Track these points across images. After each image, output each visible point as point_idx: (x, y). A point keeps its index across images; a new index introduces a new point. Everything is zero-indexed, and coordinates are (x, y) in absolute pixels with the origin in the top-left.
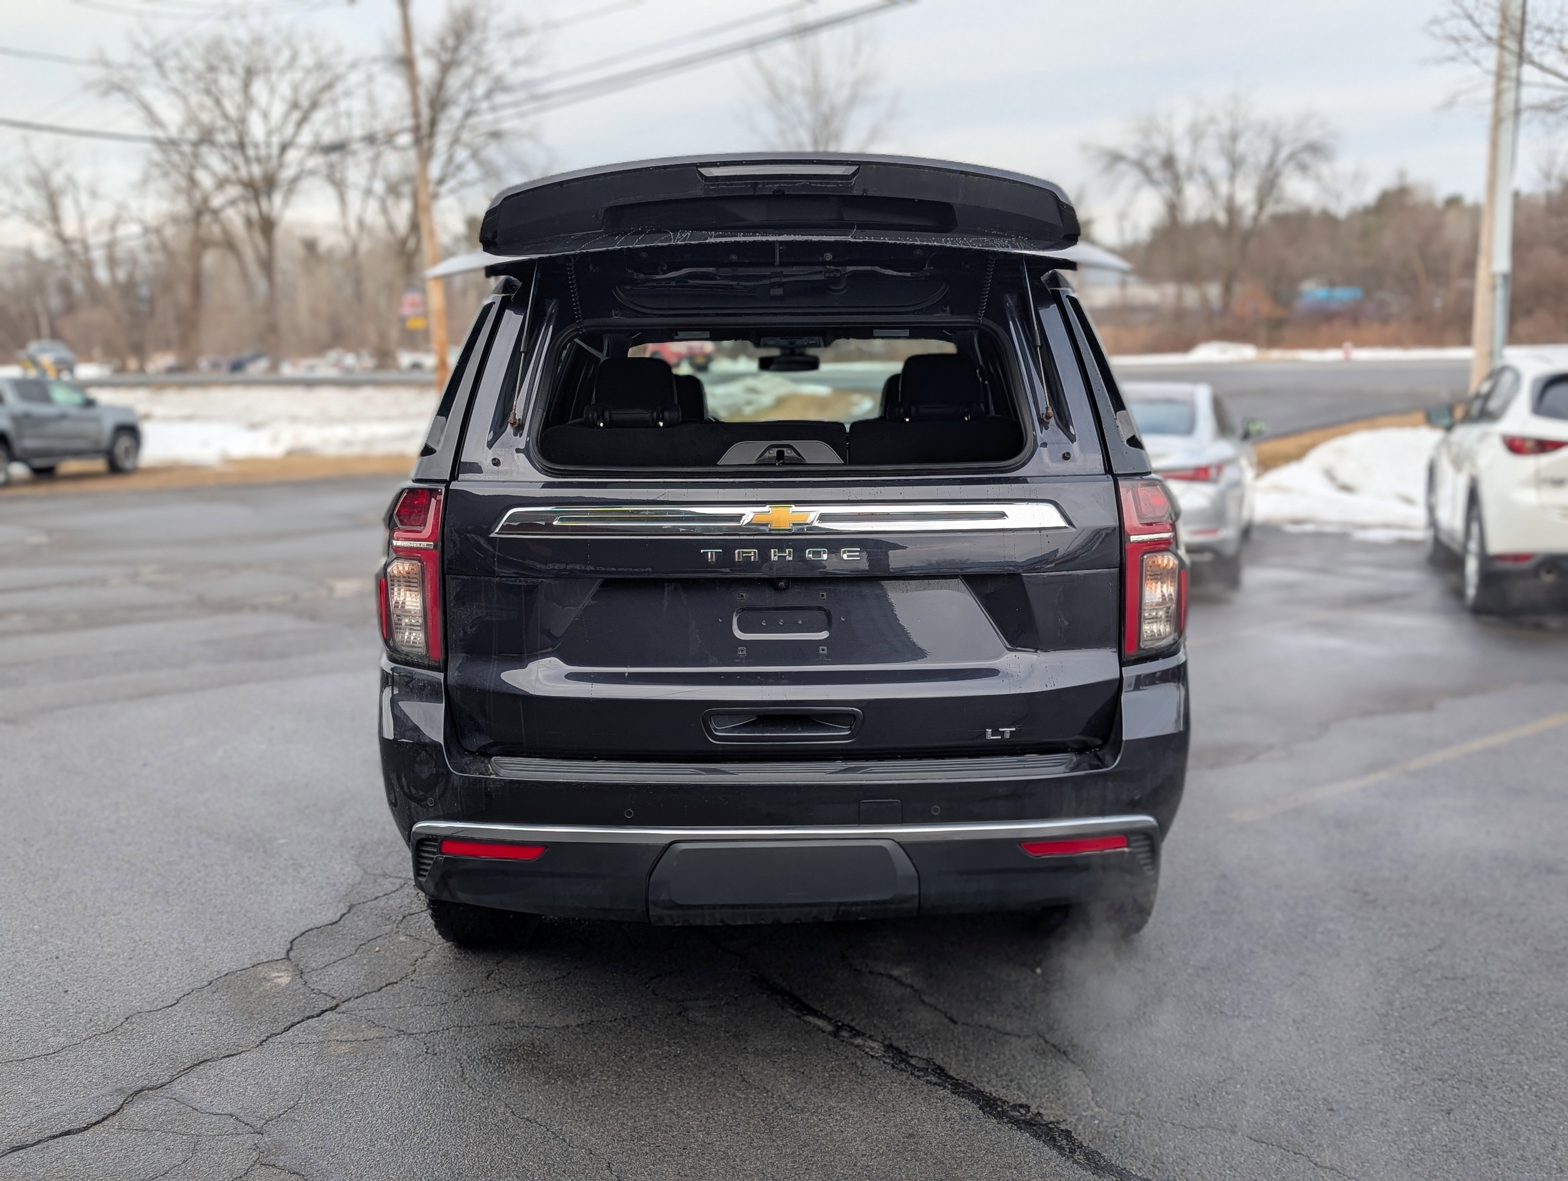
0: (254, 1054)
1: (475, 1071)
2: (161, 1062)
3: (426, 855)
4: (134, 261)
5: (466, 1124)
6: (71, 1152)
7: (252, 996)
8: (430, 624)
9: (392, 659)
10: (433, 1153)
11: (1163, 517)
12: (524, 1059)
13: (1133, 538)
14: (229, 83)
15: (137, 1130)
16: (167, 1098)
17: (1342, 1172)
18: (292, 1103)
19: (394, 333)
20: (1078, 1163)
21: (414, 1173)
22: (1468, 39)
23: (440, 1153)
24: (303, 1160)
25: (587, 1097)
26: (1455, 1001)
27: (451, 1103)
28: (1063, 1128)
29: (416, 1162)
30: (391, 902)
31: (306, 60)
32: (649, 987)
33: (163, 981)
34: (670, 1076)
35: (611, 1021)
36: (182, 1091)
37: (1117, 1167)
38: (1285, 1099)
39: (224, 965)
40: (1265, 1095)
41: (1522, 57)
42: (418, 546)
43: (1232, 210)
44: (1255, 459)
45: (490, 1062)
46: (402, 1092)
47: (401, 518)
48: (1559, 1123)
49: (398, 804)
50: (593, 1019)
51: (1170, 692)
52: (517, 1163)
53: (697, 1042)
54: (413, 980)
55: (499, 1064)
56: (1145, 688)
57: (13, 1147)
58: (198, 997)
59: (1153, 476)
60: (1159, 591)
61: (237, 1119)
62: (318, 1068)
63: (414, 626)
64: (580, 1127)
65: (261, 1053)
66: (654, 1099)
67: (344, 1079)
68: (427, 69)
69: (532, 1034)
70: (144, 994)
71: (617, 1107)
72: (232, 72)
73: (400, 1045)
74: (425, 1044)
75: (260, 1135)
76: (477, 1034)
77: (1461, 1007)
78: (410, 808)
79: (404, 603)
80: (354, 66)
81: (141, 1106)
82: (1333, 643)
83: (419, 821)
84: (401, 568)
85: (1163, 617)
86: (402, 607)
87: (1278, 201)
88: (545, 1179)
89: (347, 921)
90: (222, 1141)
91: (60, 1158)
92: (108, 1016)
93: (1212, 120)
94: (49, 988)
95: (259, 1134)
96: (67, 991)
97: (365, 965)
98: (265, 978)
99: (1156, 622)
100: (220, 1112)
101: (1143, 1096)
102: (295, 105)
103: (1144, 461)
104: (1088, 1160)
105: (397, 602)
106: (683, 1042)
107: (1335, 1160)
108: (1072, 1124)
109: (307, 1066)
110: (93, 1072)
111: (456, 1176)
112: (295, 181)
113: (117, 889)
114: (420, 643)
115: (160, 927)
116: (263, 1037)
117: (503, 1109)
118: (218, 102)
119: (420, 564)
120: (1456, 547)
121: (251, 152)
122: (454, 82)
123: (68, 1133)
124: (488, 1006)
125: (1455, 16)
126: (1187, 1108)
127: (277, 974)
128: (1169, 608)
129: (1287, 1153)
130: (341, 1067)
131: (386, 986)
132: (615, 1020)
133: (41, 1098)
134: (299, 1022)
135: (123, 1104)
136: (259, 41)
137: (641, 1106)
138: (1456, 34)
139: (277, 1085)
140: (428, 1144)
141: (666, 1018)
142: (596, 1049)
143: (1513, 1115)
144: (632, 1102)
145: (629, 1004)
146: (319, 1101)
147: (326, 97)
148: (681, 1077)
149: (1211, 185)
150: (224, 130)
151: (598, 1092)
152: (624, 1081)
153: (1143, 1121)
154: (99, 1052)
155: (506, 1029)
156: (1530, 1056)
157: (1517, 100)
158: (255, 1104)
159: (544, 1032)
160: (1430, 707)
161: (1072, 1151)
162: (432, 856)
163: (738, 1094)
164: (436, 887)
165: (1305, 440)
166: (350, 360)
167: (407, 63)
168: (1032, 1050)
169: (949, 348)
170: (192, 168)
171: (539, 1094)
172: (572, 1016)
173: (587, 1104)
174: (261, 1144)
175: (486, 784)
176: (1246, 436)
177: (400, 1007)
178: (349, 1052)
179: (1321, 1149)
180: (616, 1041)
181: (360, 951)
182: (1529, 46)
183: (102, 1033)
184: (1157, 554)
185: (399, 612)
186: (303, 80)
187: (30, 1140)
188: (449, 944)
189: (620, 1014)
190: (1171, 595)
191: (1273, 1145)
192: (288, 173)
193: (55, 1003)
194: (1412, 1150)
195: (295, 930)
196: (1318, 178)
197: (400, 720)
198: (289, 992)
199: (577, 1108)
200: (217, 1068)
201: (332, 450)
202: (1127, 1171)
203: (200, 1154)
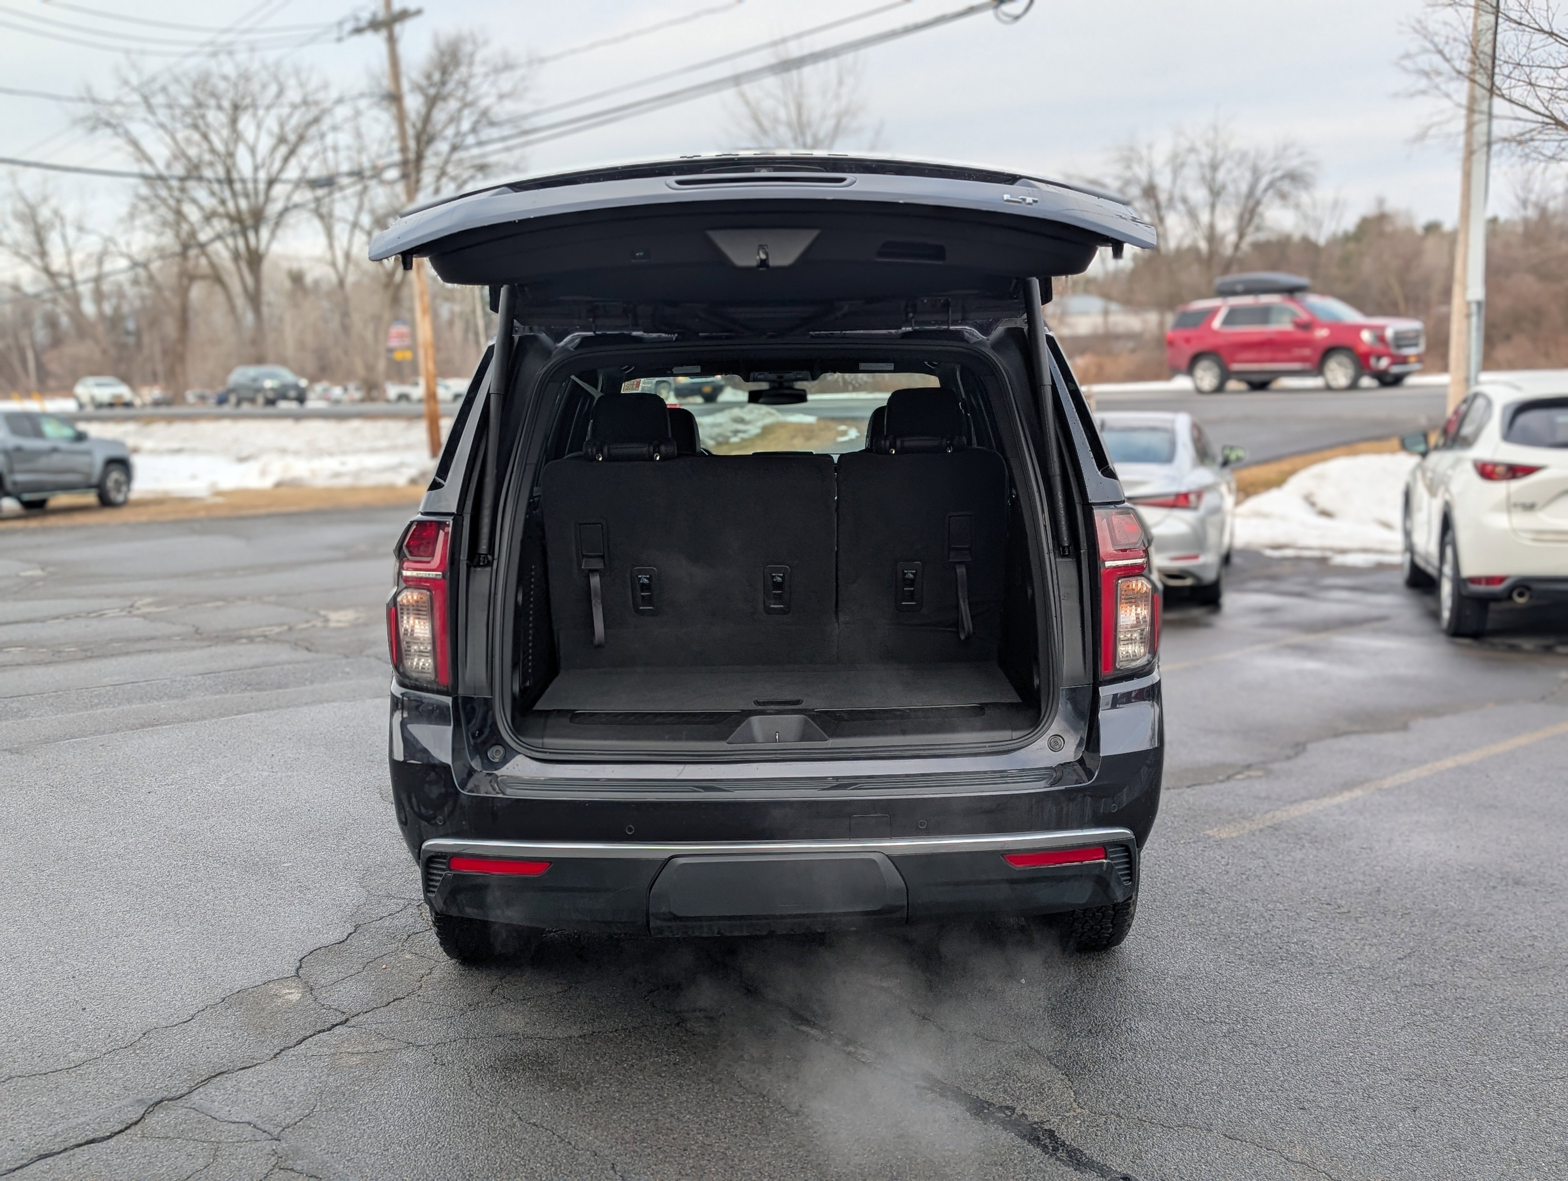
0: (269, 1066)
1: (483, 1080)
2: (180, 1075)
3: (435, 872)
4: (120, 294)
5: (475, 1129)
6: (97, 1159)
7: (264, 1011)
8: (438, 650)
9: (402, 684)
10: (444, 1156)
11: (1136, 543)
12: (529, 1068)
13: (1108, 564)
14: (216, 118)
15: (159, 1138)
16: (187, 1108)
17: (1312, 1166)
18: (307, 1111)
19: (382, 365)
20: (1061, 1160)
21: (427, 1175)
22: (1439, 73)
23: (451, 1156)
24: (320, 1164)
25: (591, 1103)
26: (1423, 1007)
27: (460, 1110)
28: (1046, 1128)
29: (428, 1165)
30: (396, 922)
31: (293, 95)
32: (648, 1000)
33: (177, 999)
34: (670, 1083)
35: (611, 1032)
36: (201, 1101)
37: (1098, 1163)
38: (1259, 1099)
39: (236, 983)
40: (1239, 1095)
41: (1492, 90)
42: (427, 576)
43: (1212, 237)
44: (1233, 486)
45: (497, 1072)
46: (413, 1100)
47: (411, 549)
48: (1519, 1119)
49: (409, 822)
50: (595, 1030)
51: (1145, 710)
52: (525, 1165)
53: (696, 1051)
54: (419, 996)
55: (505, 1073)
56: (1121, 706)
57: (40, 1155)
58: (212, 1013)
59: (1127, 504)
60: (1133, 614)
61: (255, 1126)
62: (331, 1079)
63: (423, 652)
64: (585, 1131)
65: (275, 1065)
66: (654, 1104)
67: (357, 1088)
68: (413, 103)
69: (536, 1044)
70: (159, 1010)
71: (619, 1113)
72: (220, 107)
73: (408, 1057)
74: (434, 1055)
75: (277, 1142)
76: (483, 1045)
77: (1428, 1012)
78: (420, 828)
79: (412, 630)
80: (340, 101)
81: (162, 1115)
82: (1311, 665)
83: (428, 839)
84: (410, 597)
85: (1138, 638)
86: (411, 635)
87: (1258, 229)
88: (552, 1179)
89: (354, 940)
90: (241, 1147)
91: (86, 1165)
92: (126, 1032)
93: (1192, 150)
94: (67, 1006)
95: (276, 1140)
96: (85, 1009)
97: (373, 981)
98: (276, 995)
99: (1131, 644)
100: (238, 1120)
101: (1123, 1097)
102: (282, 139)
103: (1117, 490)
104: (1071, 1157)
105: (406, 630)
106: (682, 1051)
107: (1306, 1155)
108: (1055, 1124)
109: (320, 1077)
110: (114, 1084)
111: (467, 1177)
112: (282, 214)
113: (128, 912)
114: (428, 669)
115: (172, 947)
116: (276, 1051)
117: (510, 1115)
118: (205, 137)
119: (428, 593)
120: (1432, 571)
121: (238, 186)
122: (440, 115)
123: (92, 1141)
124: (493, 1019)
125: (1426, 51)
126: (1165, 1109)
127: (288, 991)
128: (1143, 630)
129: (1260, 1149)
130: (354, 1077)
131: (394, 1001)
132: (616, 1030)
133: (65, 1109)
134: (311, 1036)
135: (144, 1114)
136: (246, 77)
137: (643, 1111)
138: (1427, 68)
139: (292, 1095)
140: (440, 1148)
141: (665, 1028)
142: (598, 1058)
143: (1476, 1111)
144: (634, 1107)
145: (629, 1015)
146: (333, 1110)
147: (313, 131)
148: (681, 1083)
149: (1192, 214)
150: (211, 164)
151: (601, 1098)
152: (626, 1088)
153: (1123, 1121)
154: (119, 1066)
155: (511, 1040)
156: (1492, 1056)
157: (1489, 133)
158: (271, 1112)
159: (548, 1043)
160: (1405, 727)
161: (1055, 1149)
162: (442, 873)
163: (736, 1099)
164: (445, 903)
165: (1285, 466)
166: (337, 392)
167: (394, 98)
168: (1016, 1055)
169: (933, 382)
170: (179, 201)
171: (544, 1101)
172: (575, 1027)
173: (591, 1109)
174: (279, 1150)
175: (492, 803)
176: (1226, 463)
177: (408, 1021)
178: (361, 1063)
179: (1292, 1145)
180: (617, 1051)
181: (367, 968)
182: (1498, 80)
183: (121, 1048)
184: (1131, 579)
185: (408, 639)
186: (290, 116)
187: (57, 1148)
188: (453, 961)
189: (620, 1025)
190: (1145, 618)
191: (1246, 1142)
192: (274, 209)
193: (73, 1020)
194: (1379, 1145)
195: (304, 949)
196: (1297, 206)
197: (409, 742)
198: (300, 1008)
199: (581, 1113)
200: (234, 1079)
201: (321, 482)
202: (1107, 1167)
203: (220, 1160)
